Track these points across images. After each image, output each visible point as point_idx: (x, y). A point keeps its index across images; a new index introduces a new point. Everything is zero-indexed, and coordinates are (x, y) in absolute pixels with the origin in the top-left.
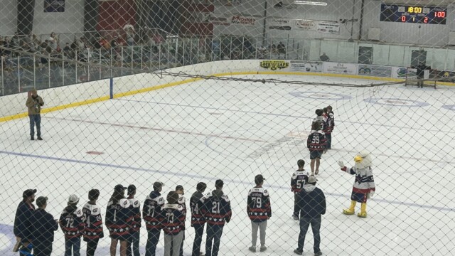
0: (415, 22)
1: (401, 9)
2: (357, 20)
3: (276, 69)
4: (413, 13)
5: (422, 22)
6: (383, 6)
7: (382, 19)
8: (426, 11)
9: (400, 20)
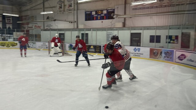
0: (100, 19)
1: (94, 13)
3: (9, 46)
5: (103, 19)
6: (86, 12)
7: (86, 20)
8: (105, 12)
9: (93, 20)
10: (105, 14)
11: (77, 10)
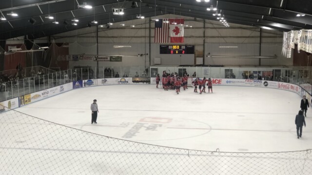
0: (178, 53)
1: (170, 47)
2: (147, 54)
4: (177, 49)
5: (182, 53)
6: (160, 46)
7: (161, 53)
8: (183, 47)
9: (170, 53)
10: (184, 50)
11: (150, 43)
